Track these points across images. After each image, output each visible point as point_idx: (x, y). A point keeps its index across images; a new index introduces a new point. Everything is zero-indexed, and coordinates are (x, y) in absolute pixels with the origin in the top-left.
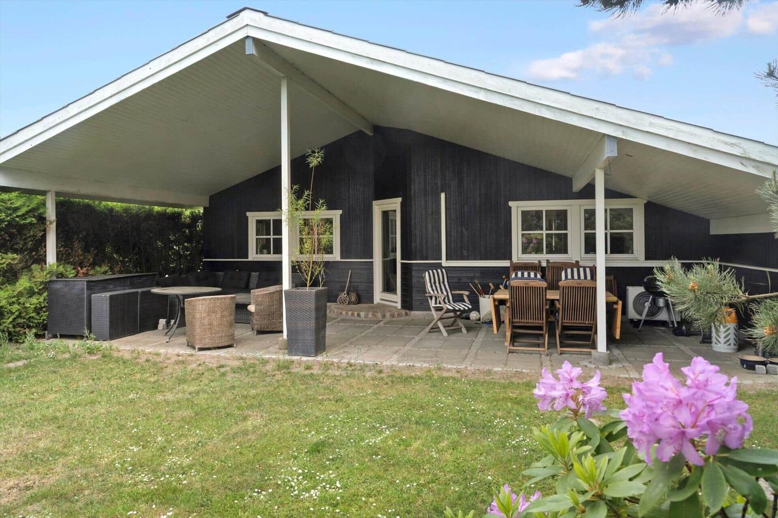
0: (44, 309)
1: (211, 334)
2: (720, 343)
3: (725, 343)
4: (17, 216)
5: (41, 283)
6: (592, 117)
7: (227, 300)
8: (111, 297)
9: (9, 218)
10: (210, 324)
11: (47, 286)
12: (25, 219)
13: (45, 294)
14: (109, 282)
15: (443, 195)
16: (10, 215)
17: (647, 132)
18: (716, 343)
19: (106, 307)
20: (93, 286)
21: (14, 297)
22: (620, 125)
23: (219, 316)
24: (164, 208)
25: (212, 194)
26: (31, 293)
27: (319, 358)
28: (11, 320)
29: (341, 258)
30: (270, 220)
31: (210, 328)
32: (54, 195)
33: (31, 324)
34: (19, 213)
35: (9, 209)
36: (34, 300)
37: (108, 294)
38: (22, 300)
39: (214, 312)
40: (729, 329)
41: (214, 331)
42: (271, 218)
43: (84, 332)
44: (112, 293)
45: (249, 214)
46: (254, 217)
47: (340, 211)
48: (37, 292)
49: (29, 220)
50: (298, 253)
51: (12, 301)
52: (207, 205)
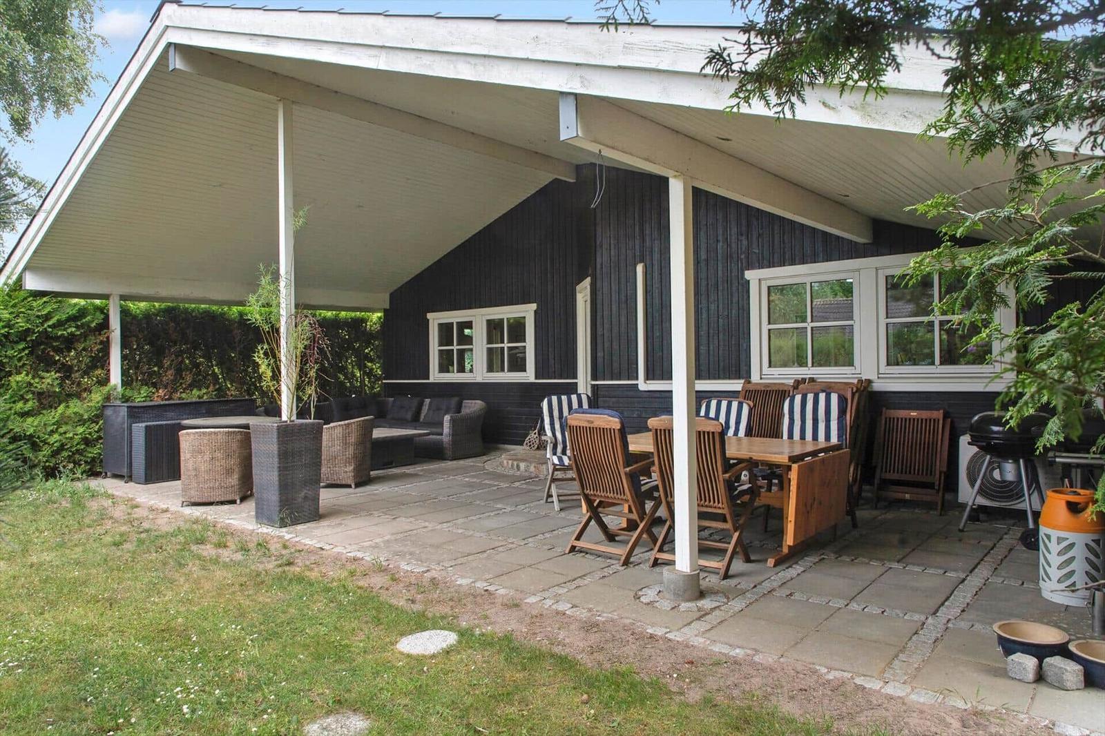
0: (100, 441)
1: (198, 483)
2: (1050, 579)
3: (1059, 581)
4: (49, 326)
5: (96, 409)
6: (527, 60)
7: (219, 437)
8: (147, 427)
9: (41, 329)
10: (195, 469)
11: (102, 412)
12: (64, 330)
13: (101, 422)
14: (167, 408)
15: (640, 269)
16: (41, 324)
17: (620, 68)
18: (1043, 580)
19: (143, 438)
20: (134, 414)
22: (577, 65)
23: (207, 457)
24: (334, 312)
25: (392, 291)
26: (82, 422)
27: (286, 534)
28: (48, 452)
29: (536, 378)
30: (453, 323)
31: (196, 475)
32: (117, 299)
33: (83, 458)
34: (50, 323)
35: (38, 317)
36: (80, 430)
37: (144, 425)
39: (200, 452)
40: (1072, 546)
41: (201, 479)
42: (455, 321)
43: (125, 471)
44: (149, 424)
45: (430, 316)
46: (436, 319)
47: (534, 306)
48: (89, 419)
49: (69, 331)
50: (485, 370)
51: (49, 429)
52: (387, 306)
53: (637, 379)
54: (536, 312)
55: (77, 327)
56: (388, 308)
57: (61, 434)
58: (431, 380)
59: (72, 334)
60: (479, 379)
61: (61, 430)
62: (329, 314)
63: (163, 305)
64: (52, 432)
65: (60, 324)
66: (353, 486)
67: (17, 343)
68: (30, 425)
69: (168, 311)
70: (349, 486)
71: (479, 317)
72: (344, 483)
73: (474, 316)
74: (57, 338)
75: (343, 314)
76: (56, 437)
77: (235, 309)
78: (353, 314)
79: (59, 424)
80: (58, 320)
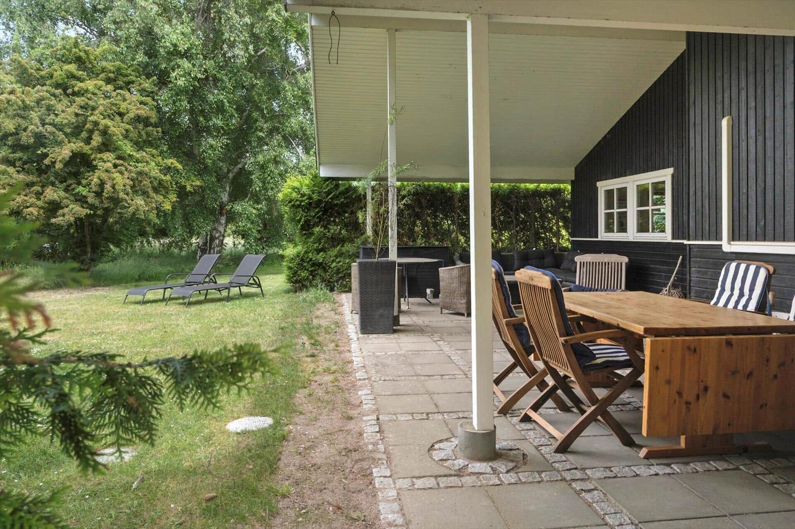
9: (326, 200)
24: (536, 185)
25: (575, 166)
29: (673, 238)
30: (614, 189)
42: (615, 187)
45: (599, 184)
46: (603, 186)
47: (671, 170)
50: (635, 231)
52: (573, 178)
53: (721, 240)
54: (673, 176)
56: (573, 179)
58: (599, 239)
60: (631, 239)
61: (337, 260)
62: (531, 186)
64: (333, 261)
65: (336, 197)
66: (466, 315)
68: (320, 257)
70: (463, 315)
71: (632, 183)
72: (460, 312)
73: (627, 182)
74: (336, 205)
75: (542, 185)
76: (334, 264)
77: (459, 185)
78: (552, 186)
79: (336, 256)
80: (334, 195)
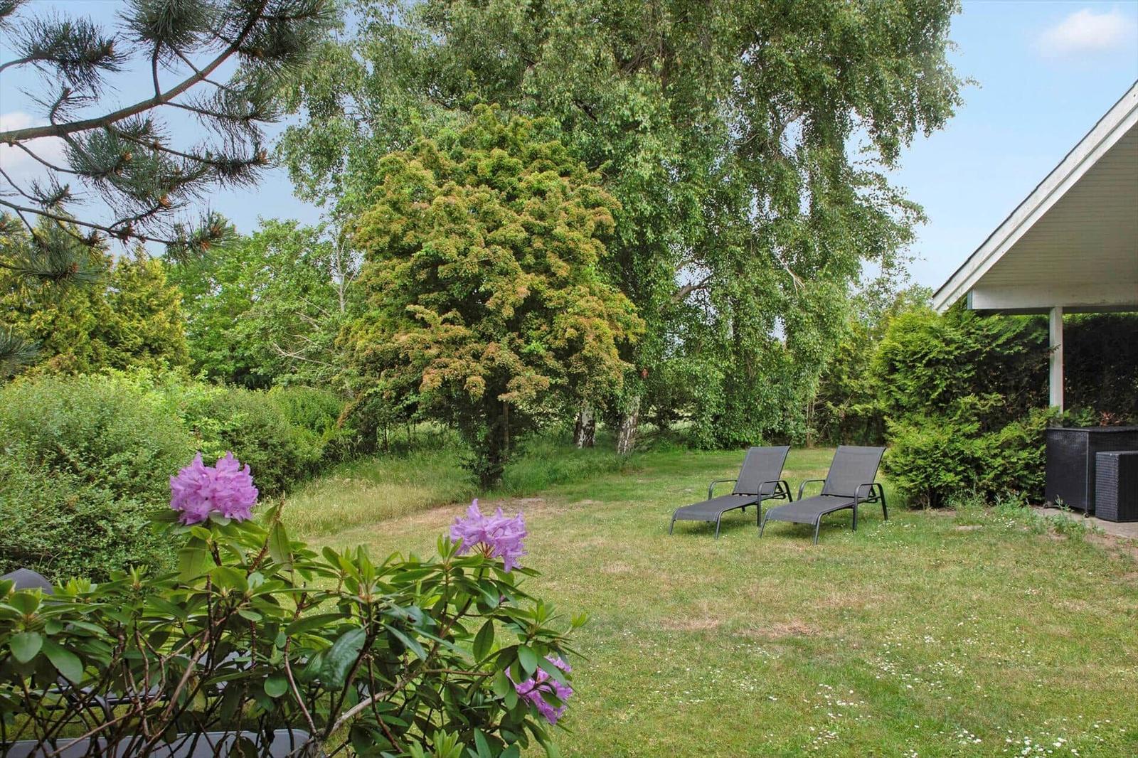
0: (1042, 468)
4: (998, 346)
5: (1039, 433)
8: (1121, 456)
9: (988, 349)
11: (1044, 436)
12: (1011, 348)
13: (1043, 448)
16: (990, 344)
19: (1114, 471)
20: (1099, 441)
21: (997, 448)
26: (1023, 446)
28: (991, 475)
32: (1059, 312)
33: (1023, 485)
34: (1000, 342)
35: (987, 337)
36: (1024, 454)
37: (1117, 454)
38: (1007, 453)
43: (1086, 504)
44: (1123, 453)
48: (1031, 444)
49: (1016, 349)
51: (993, 452)
55: (1024, 345)
57: (1004, 458)
59: (1018, 353)
63: (1088, 316)
64: (995, 456)
65: (1008, 343)
67: (965, 364)
68: (977, 448)
69: (1096, 322)
74: (1003, 358)
76: (999, 461)
79: (1002, 447)
80: (1006, 339)
